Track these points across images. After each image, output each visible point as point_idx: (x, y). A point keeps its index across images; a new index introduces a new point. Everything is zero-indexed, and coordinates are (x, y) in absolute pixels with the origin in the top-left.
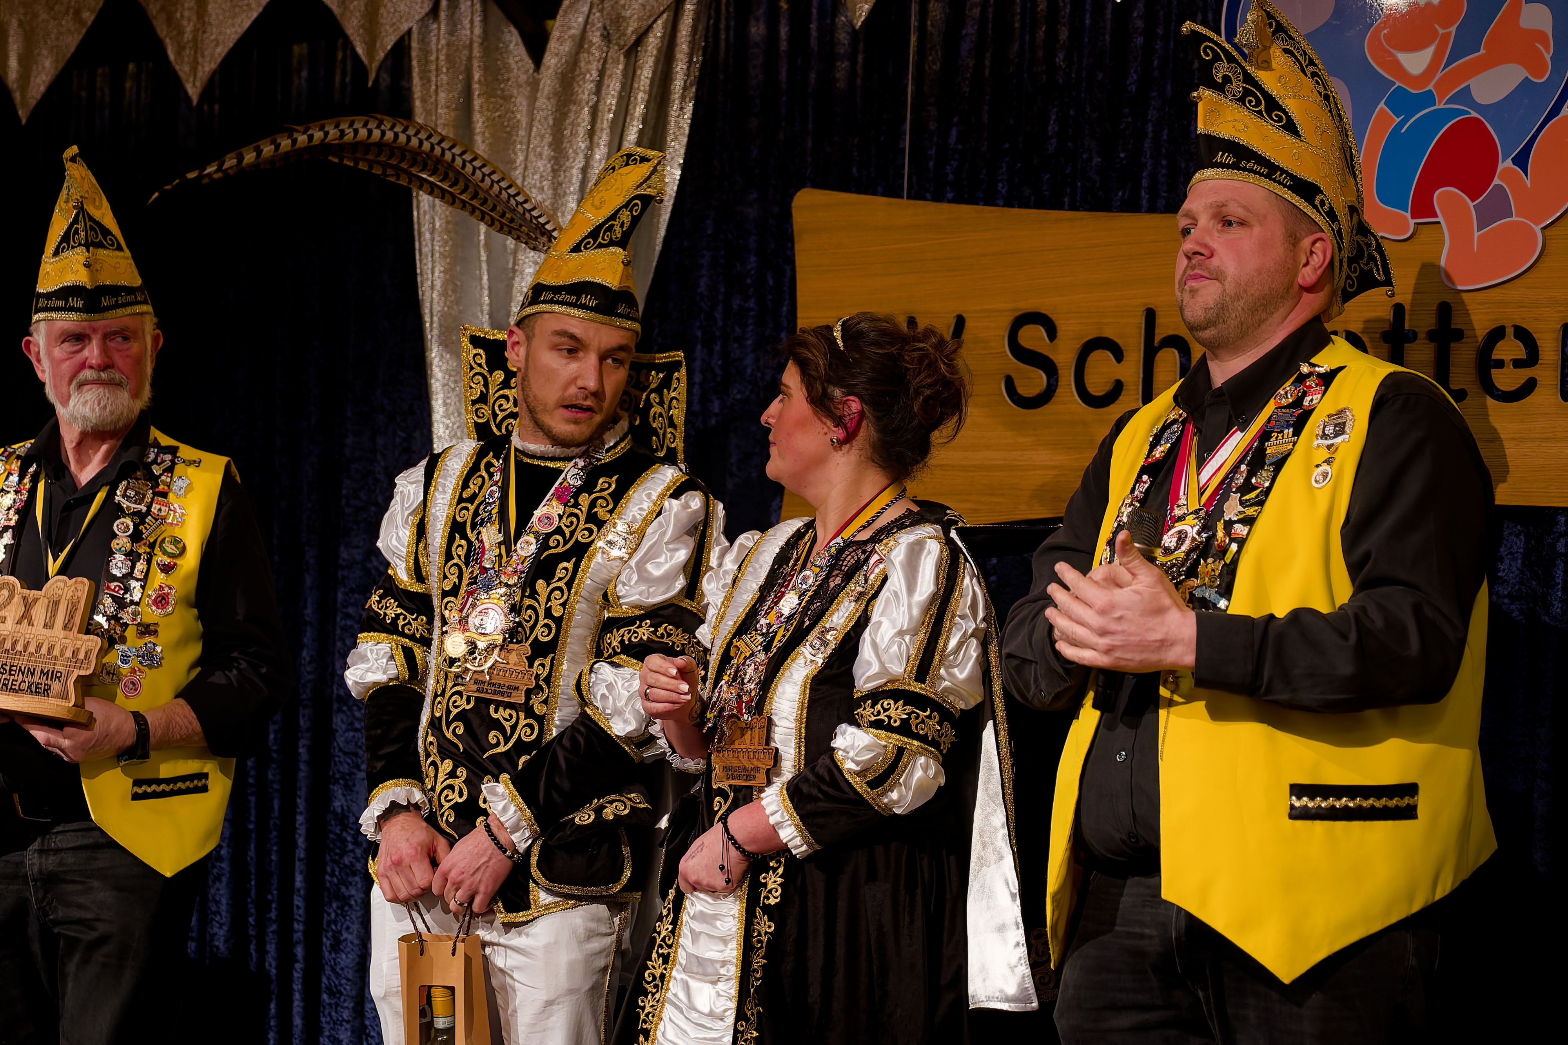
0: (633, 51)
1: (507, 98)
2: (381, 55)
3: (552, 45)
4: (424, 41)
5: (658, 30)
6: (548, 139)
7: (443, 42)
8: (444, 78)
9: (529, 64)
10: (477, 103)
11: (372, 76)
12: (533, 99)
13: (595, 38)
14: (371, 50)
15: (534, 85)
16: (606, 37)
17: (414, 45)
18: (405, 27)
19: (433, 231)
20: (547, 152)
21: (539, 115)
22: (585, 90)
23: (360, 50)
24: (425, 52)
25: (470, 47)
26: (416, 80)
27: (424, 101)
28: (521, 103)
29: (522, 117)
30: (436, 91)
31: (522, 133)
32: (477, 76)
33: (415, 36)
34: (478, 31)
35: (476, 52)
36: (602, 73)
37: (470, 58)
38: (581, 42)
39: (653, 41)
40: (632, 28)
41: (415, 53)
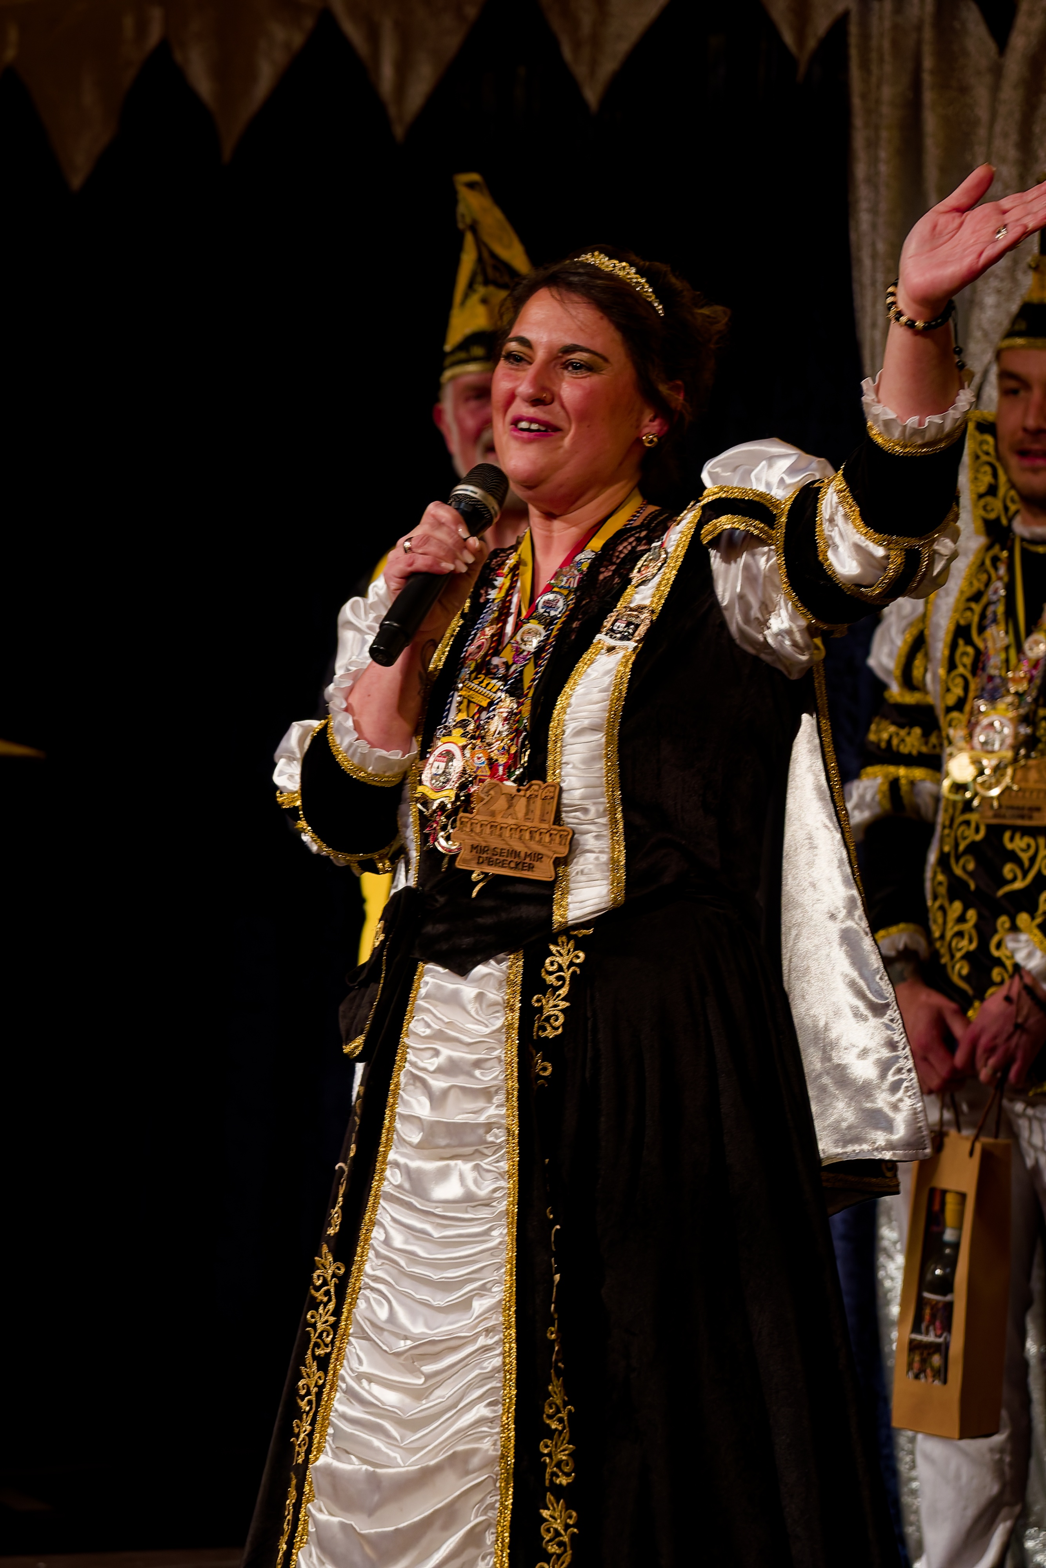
1: (964, 90)
2: (812, 43)
3: (1021, 21)
4: (864, 24)
6: (1014, 137)
7: (887, 24)
8: (888, 68)
9: (991, 46)
10: (928, 96)
11: (802, 69)
12: (995, 89)
14: (801, 38)
15: (997, 72)
17: (854, 29)
18: (840, 8)
19: (874, 256)
20: (1012, 153)
21: (1003, 110)
23: (788, 38)
24: (865, 36)
25: (919, 28)
26: (855, 73)
27: (864, 97)
28: (981, 93)
29: (982, 113)
30: (879, 87)
31: (982, 132)
32: (928, 63)
33: (854, 18)
34: (930, 8)
35: (928, 34)
37: (919, 43)
41: (854, 40)
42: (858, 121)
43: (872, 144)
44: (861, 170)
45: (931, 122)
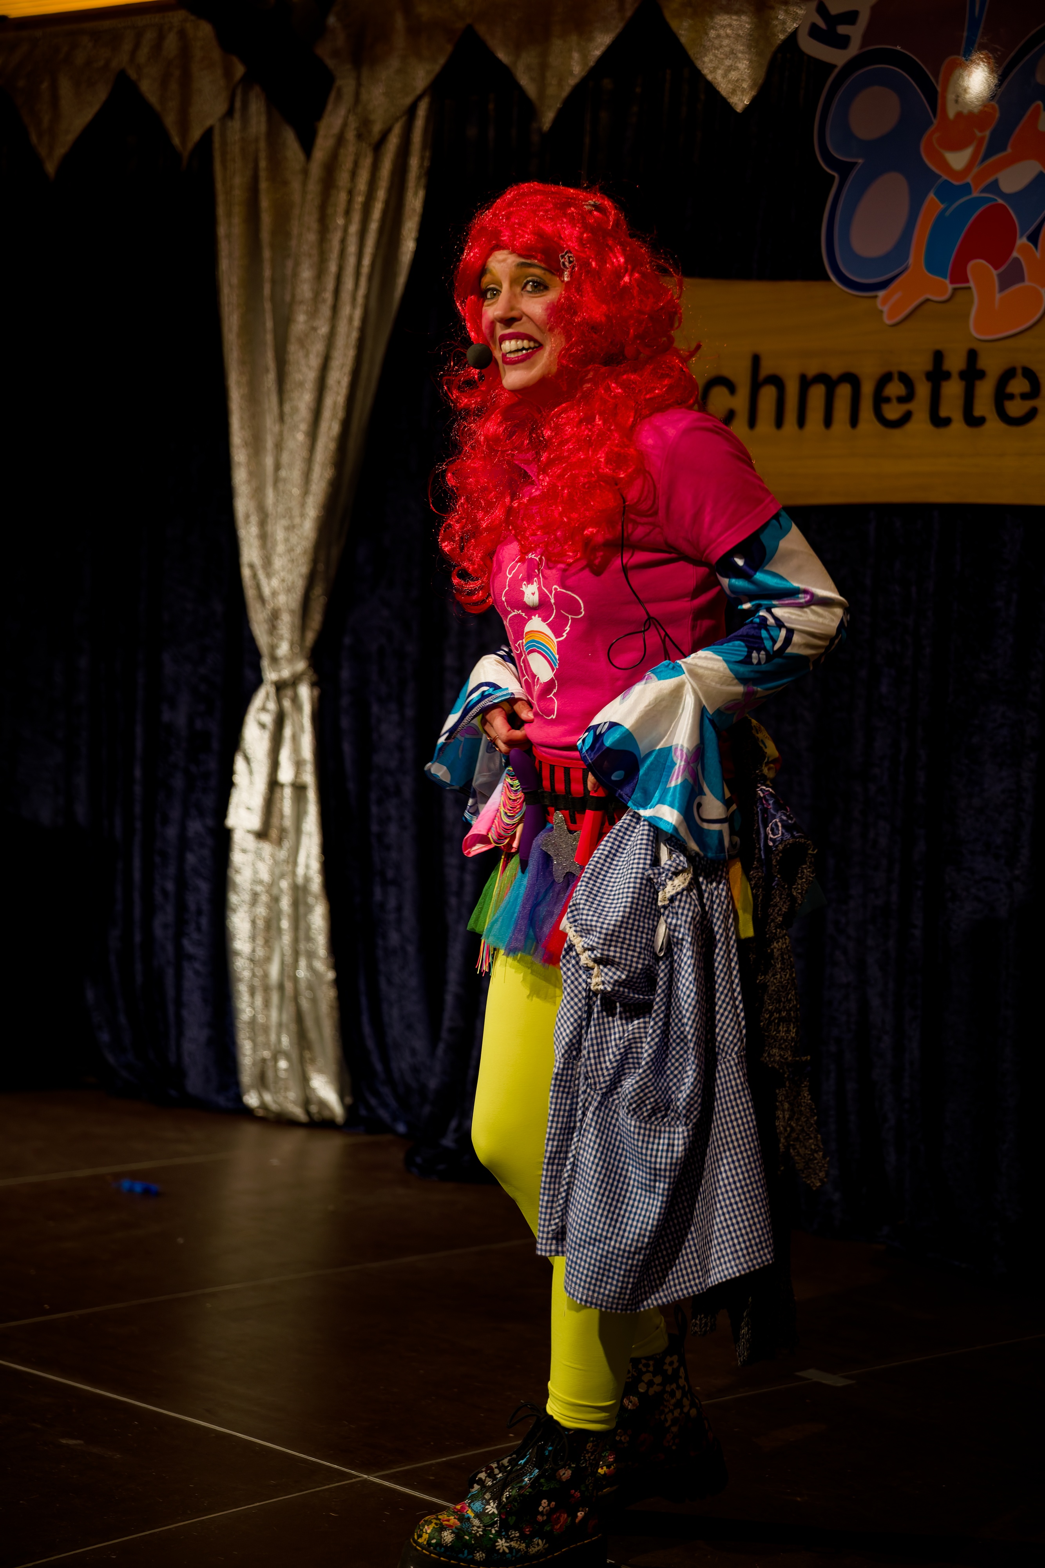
0: (378, 147)
1: (286, 183)
2: (190, 146)
3: (320, 141)
4: (223, 135)
5: (397, 130)
6: (316, 216)
7: (237, 137)
8: (238, 165)
9: (301, 155)
10: (264, 185)
11: (184, 161)
12: (304, 184)
13: (351, 135)
14: (184, 141)
15: (305, 172)
16: (359, 136)
17: (217, 138)
18: (209, 124)
20: (315, 225)
21: (309, 197)
22: (343, 178)
23: (176, 141)
24: (224, 143)
25: (257, 141)
26: (218, 167)
27: (223, 183)
28: (296, 185)
29: (297, 197)
30: (232, 177)
31: (296, 211)
32: (263, 164)
33: (216, 131)
34: (263, 128)
35: (262, 145)
36: (356, 164)
37: (257, 150)
38: (340, 140)
39: (393, 141)
40: (377, 129)
41: (217, 145)
42: (221, 198)
43: (229, 215)
44: (222, 231)
45: (265, 203)
